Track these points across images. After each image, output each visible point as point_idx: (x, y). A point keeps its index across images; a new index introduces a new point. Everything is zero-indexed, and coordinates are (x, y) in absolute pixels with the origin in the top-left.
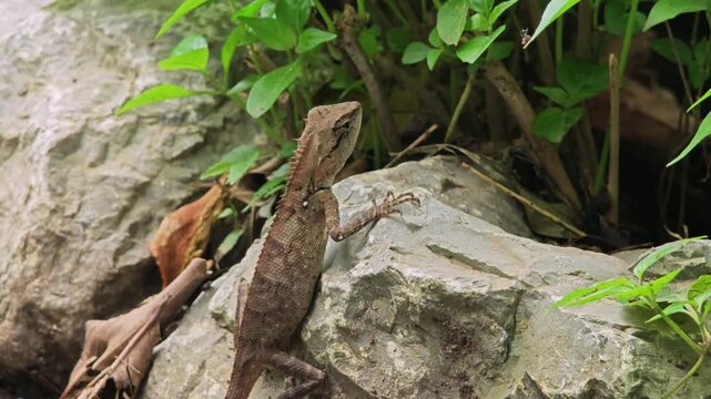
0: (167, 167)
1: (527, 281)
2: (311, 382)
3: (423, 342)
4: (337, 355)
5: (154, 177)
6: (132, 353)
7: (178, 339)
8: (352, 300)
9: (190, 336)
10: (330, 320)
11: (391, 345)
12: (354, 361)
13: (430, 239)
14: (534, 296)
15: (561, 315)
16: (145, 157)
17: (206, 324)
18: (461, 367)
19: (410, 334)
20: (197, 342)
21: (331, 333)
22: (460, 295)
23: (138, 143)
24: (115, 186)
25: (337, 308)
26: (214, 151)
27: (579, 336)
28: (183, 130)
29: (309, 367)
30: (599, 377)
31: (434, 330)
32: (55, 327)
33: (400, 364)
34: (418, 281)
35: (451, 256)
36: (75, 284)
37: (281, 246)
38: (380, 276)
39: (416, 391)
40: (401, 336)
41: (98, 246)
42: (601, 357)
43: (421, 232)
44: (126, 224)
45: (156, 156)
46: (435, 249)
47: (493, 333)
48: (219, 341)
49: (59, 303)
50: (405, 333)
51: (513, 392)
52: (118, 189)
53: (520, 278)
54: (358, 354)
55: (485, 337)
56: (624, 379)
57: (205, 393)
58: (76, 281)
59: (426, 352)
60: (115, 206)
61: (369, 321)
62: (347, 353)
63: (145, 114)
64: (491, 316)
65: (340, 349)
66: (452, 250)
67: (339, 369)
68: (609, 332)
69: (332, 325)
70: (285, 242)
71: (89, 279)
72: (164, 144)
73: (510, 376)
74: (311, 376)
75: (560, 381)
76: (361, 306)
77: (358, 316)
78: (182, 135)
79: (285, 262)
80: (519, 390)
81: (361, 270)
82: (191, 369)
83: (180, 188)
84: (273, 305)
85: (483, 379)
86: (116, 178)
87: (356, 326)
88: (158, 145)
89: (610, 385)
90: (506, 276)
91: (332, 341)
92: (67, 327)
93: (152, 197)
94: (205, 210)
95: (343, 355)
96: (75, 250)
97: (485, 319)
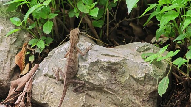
0: (12, 46)
1: (125, 57)
2: (82, 84)
3: (106, 72)
4: (87, 78)
5: (10, 48)
6: (29, 86)
7: (37, 81)
8: (90, 67)
9: (39, 80)
10: (85, 72)
11: (99, 74)
12: (91, 79)
13: (100, 53)
14: (127, 60)
15: (134, 62)
16: (7, 44)
17: (42, 77)
18: (114, 76)
19: (103, 71)
20: (41, 81)
21: (85, 74)
22: (114, 62)
23: (4, 42)
24: (4, 52)
25: (85, 69)
26: (19, 40)
27: (140, 66)
28: (12, 37)
29: (81, 82)
30: (147, 73)
31: (108, 70)
32: (2, 84)
33: (102, 78)
34: (106, 61)
35: (106, 55)
36: (4, 74)
37: (72, 59)
38: (96, 61)
39: (106, 82)
40: (101, 72)
41: (6, 65)
42: (147, 69)
43: (98, 51)
44: (9, 59)
45: (9, 44)
46: (103, 54)
47: (121, 68)
48: (48, 80)
49: (3, 79)
50: (102, 71)
51: (127, 78)
52: (5, 52)
53: (123, 57)
54: (92, 77)
55: (119, 69)
56: (153, 72)
57: (49, 91)
58: (4, 73)
59: (107, 74)
60: (6, 56)
61: (93, 71)
62: (89, 77)
63: (3, 35)
64: (120, 65)
65: (88, 77)
66: (106, 54)
67: (88, 81)
68: (146, 64)
69: (85, 73)
70: (73, 58)
71: (7, 73)
72: (10, 41)
73: (125, 76)
74: (82, 83)
75: (139, 75)
76: (91, 68)
77: (91, 70)
78: (12, 38)
79: (74, 62)
80: (128, 78)
81: (90, 61)
82: (43, 87)
83: (15, 50)
84: (72, 71)
85: (119, 77)
86: (4, 50)
87: (91, 72)
88: (9, 41)
89: (150, 74)
90: (120, 57)
91: (86, 76)
92: (5, 83)
93: (11, 52)
94: (23, 53)
95: (89, 78)
96: (2, 67)
97: (119, 66)
